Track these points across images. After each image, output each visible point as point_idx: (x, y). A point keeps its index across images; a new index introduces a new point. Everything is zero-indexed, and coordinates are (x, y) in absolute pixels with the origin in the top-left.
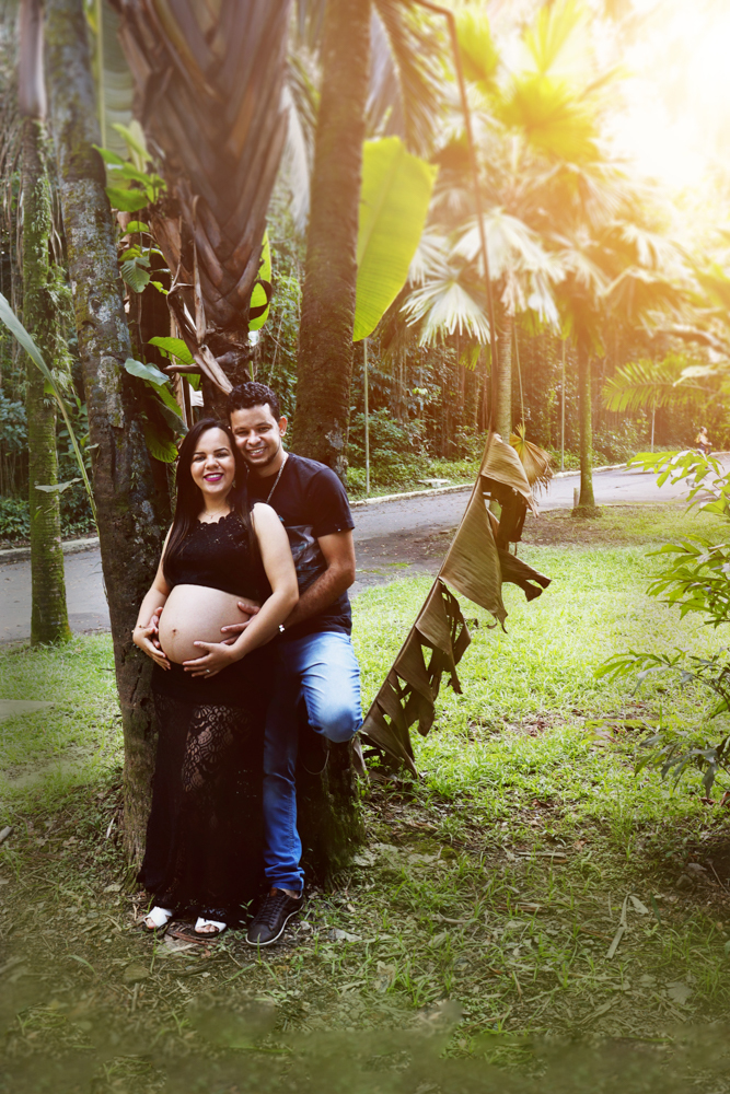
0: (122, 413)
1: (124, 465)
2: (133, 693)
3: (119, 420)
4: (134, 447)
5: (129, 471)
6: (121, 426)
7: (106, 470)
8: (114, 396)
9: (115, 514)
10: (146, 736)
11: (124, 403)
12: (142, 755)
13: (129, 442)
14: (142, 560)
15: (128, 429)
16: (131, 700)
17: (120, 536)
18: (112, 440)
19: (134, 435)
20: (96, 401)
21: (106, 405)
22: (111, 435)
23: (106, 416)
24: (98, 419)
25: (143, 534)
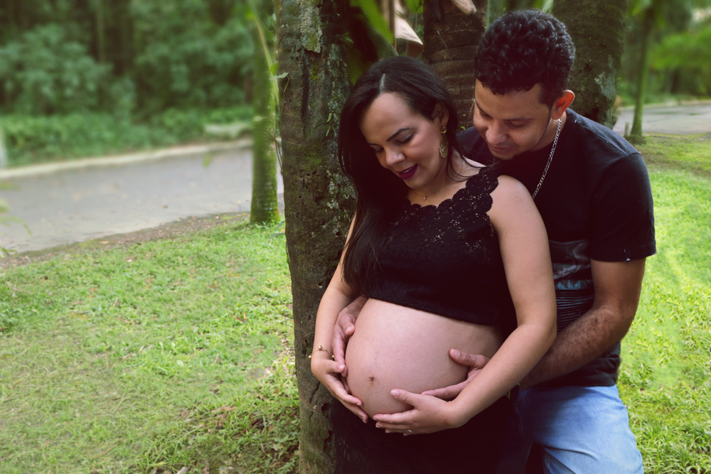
0: (320, 32)
1: (318, 103)
2: (313, 393)
3: (315, 42)
4: (333, 79)
5: (325, 111)
6: (317, 50)
7: (294, 108)
8: (310, 10)
9: (303, 167)
10: (325, 448)
11: (323, 20)
12: (319, 466)
13: (327, 73)
14: (336, 230)
15: (326, 55)
16: (311, 400)
17: (309, 197)
18: (305, 68)
19: (334, 64)
20: (287, 16)
21: (300, 21)
22: (303, 60)
23: (299, 36)
24: (289, 41)
25: (338, 196)
